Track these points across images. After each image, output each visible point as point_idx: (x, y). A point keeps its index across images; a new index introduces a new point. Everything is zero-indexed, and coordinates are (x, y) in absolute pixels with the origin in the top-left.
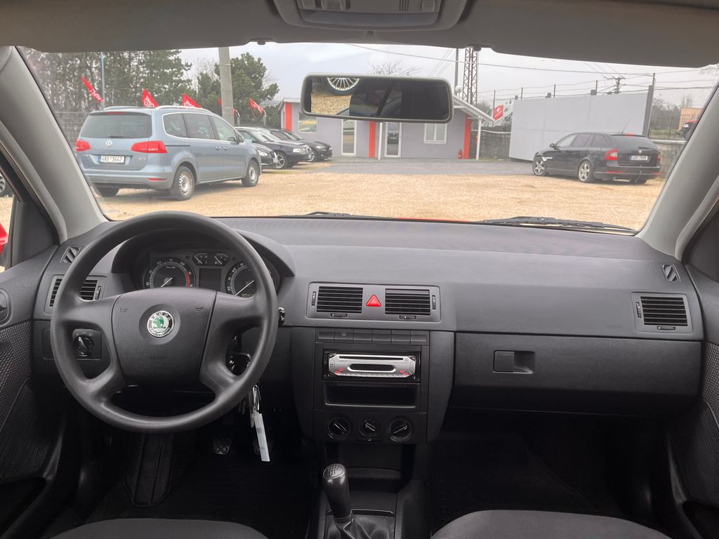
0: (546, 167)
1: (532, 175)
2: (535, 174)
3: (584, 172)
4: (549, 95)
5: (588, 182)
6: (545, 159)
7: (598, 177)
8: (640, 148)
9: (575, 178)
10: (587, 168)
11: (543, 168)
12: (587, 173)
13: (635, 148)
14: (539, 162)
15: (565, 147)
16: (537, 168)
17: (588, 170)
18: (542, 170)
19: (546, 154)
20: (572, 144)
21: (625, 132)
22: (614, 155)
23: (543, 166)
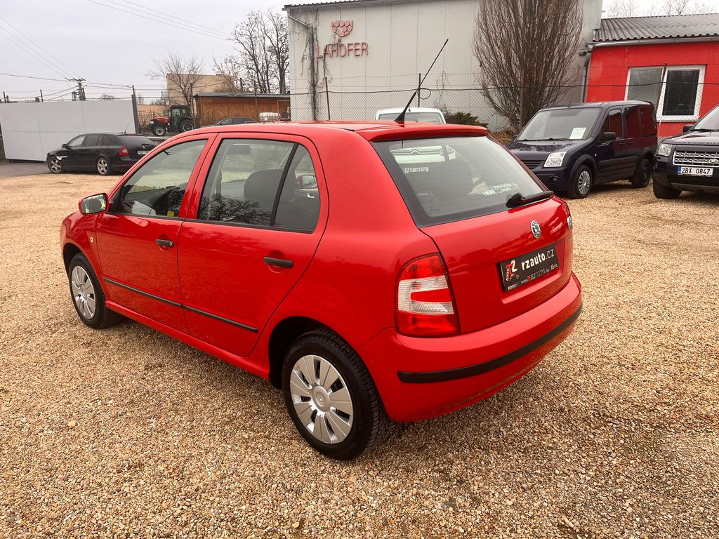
0: (62, 165)
1: (50, 173)
2: (53, 173)
3: (102, 166)
4: (37, 100)
5: (107, 174)
6: (59, 158)
7: (115, 170)
8: (143, 145)
9: (96, 172)
10: (104, 163)
11: (59, 166)
12: (106, 167)
13: (140, 144)
14: (55, 161)
15: (76, 146)
16: (53, 167)
17: (106, 165)
18: (59, 168)
19: (59, 153)
20: (84, 144)
21: (127, 132)
22: (125, 151)
23: (58, 164)
